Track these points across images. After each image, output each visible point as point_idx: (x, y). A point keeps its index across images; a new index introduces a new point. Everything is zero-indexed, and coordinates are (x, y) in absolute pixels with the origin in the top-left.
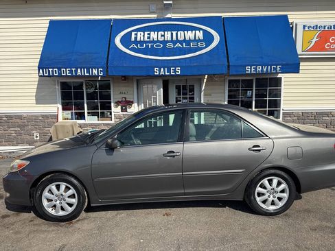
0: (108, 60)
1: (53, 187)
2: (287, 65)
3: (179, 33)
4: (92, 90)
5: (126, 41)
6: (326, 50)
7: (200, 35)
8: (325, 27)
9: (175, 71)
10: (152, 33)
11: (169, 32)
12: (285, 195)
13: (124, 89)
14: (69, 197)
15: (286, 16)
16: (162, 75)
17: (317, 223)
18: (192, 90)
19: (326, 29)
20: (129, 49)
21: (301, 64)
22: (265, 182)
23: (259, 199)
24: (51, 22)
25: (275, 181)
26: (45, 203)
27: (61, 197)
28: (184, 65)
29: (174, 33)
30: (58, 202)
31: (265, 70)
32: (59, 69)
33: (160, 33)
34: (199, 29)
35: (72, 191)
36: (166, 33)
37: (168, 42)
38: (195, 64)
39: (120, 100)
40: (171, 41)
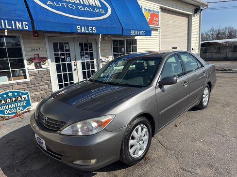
2: (147, 31)
6: (153, 24)
7: (98, 3)
9: (92, 30)
12: (208, 96)
15: (137, 1)
18: (91, 47)
19: (153, 12)
25: (206, 90)
37: (78, 4)
39: (33, 57)
40: (80, 4)
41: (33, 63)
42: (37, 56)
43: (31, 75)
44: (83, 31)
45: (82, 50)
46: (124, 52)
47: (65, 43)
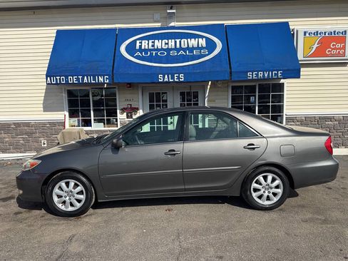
0: (113, 68)
1: (63, 184)
2: (288, 70)
3: (183, 40)
4: (98, 98)
5: (131, 49)
6: (327, 56)
7: (203, 42)
8: (325, 33)
9: (179, 78)
10: (156, 41)
11: (173, 40)
12: (280, 191)
13: (129, 96)
14: (77, 193)
15: (287, 23)
16: (166, 82)
17: (309, 216)
18: (196, 96)
19: (327, 35)
20: (135, 57)
21: (302, 69)
22: (260, 178)
23: (254, 195)
24: (58, 32)
25: (270, 177)
26: (56, 199)
27: (70, 194)
28: (187, 71)
29: (178, 41)
30: (68, 198)
31: (266, 75)
32: (67, 77)
33: (164, 41)
34: (202, 37)
35: (80, 188)
36: (170, 41)
37: (172, 49)
38: (198, 71)
39: (126, 107)
40: (175, 49)
41: (125, 114)
42: (129, 106)
43: (122, 124)
44: (166, 80)
45: (183, 100)
46: (255, 103)
47: (163, 93)
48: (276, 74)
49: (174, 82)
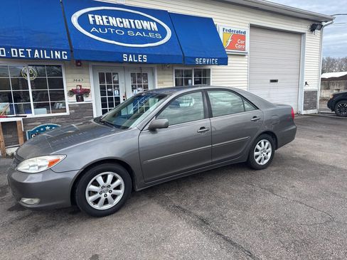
2: (221, 58)
3: (136, 21)
6: (236, 49)
8: (235, 31)
9: (142, 59)
10: (110, 18)
11: (127, 20)
12: (270, 149)
13: (78, 76)
15: (212, 19)
16: (131, 62)
22: (263, 142)
29: (132, 21)
33: (117, 19)
34: (153, 21)
36: (124, 20)
38: (158, 53)
39: (75, 88)
40: (131, 29)
41: (75, 96)
42: (79, 87)
43: (71, 108)
44: (130, 60)
47: (114, 74)
48: (214, 61)
49: (138, 63)
